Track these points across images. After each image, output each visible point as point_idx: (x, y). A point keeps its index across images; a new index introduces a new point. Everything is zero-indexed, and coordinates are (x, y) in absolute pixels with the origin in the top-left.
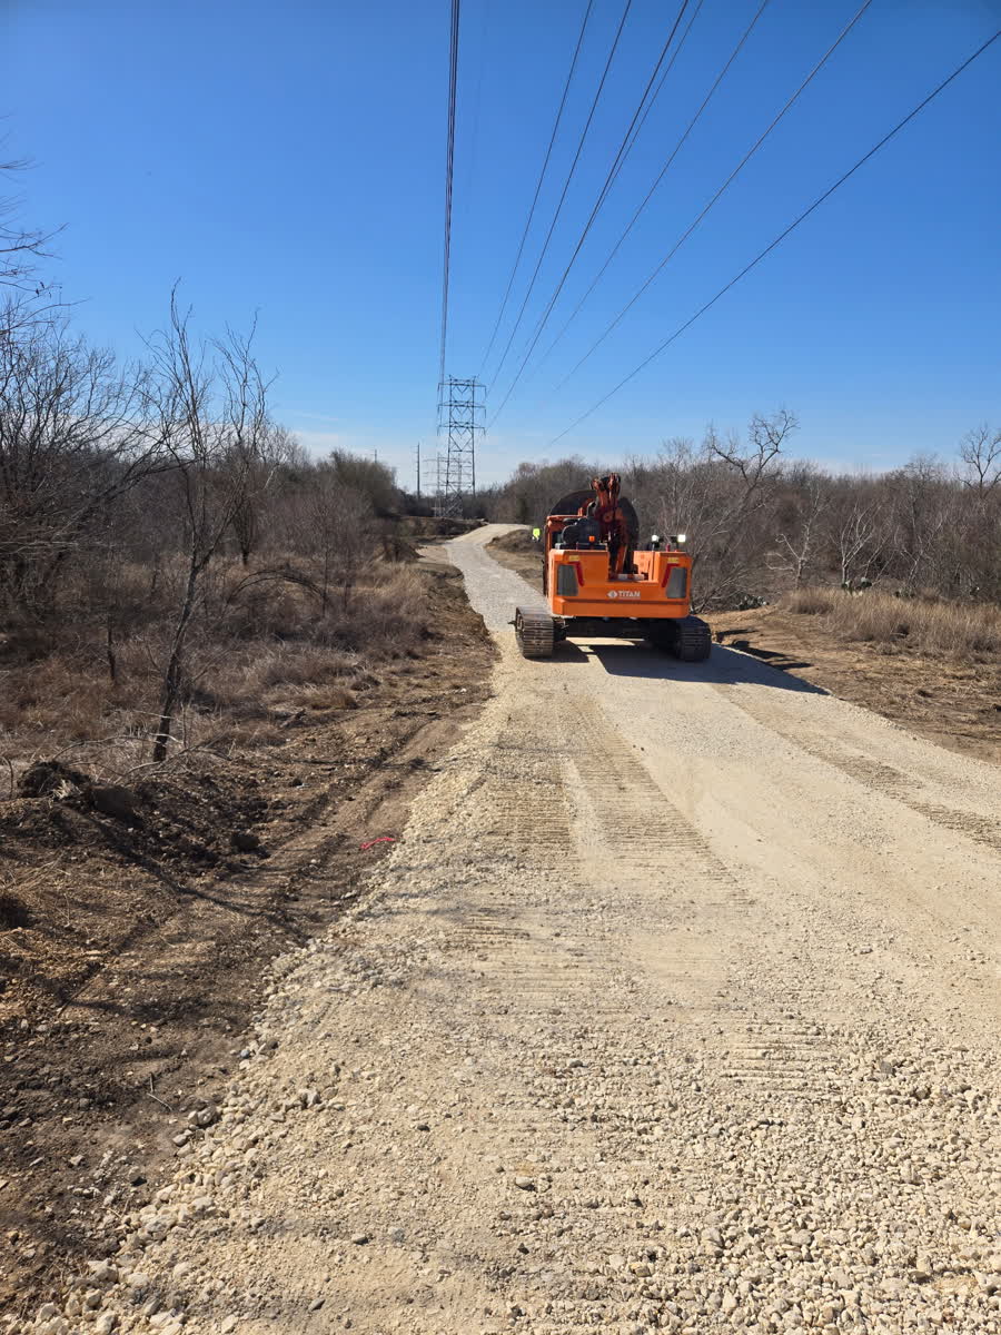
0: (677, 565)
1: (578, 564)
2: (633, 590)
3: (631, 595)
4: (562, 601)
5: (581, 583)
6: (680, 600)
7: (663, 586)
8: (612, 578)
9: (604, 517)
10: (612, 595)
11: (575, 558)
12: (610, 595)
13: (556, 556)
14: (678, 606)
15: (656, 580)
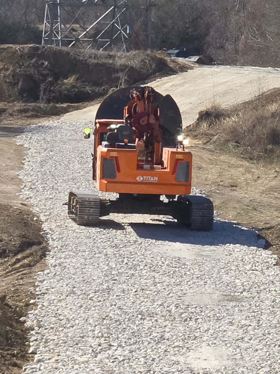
0: (183, 160)
1: (116, 158)
2: (153, 176)
3: (152, 179)
4: (106, 182)
5: (119, 170)
6: (184, 183)
7: (173, 174)
8: (140, 167)
9: (141, 121)
10: (139, 179)
11: (114, 154)
12: (138, 178)
13: (102, 152)
14: (184, 187)
15: (168, 170)
